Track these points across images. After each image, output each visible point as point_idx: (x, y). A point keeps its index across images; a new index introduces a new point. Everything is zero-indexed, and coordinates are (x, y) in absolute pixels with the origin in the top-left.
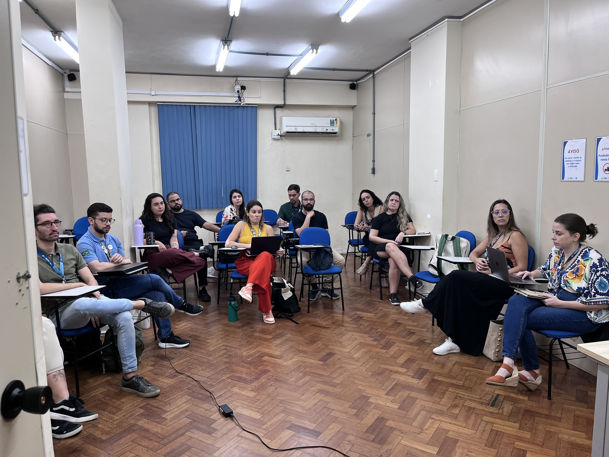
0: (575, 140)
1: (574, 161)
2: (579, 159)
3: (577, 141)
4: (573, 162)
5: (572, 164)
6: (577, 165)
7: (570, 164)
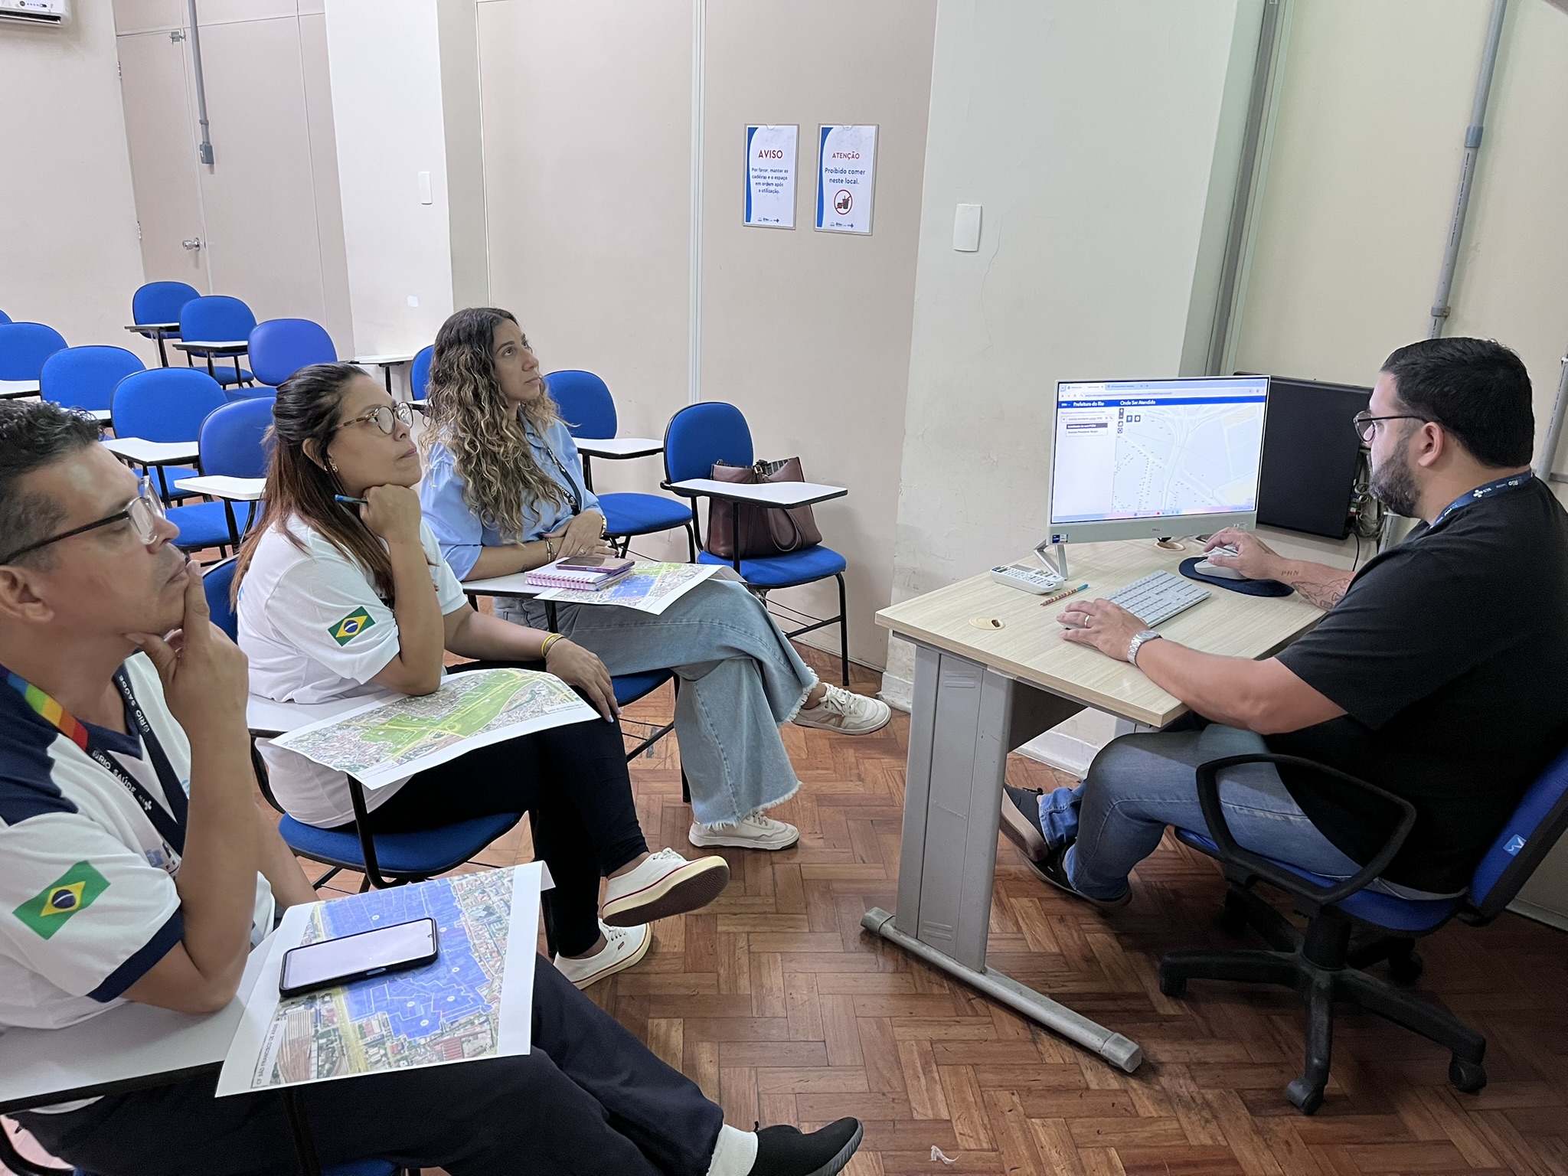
0: (773, 127)
1: (772, 178)
2: (783, 175)
3: (777, 130)
4: (770, 181)
5: (768, 184)
6: (778, 188)
7: (764, 184)
